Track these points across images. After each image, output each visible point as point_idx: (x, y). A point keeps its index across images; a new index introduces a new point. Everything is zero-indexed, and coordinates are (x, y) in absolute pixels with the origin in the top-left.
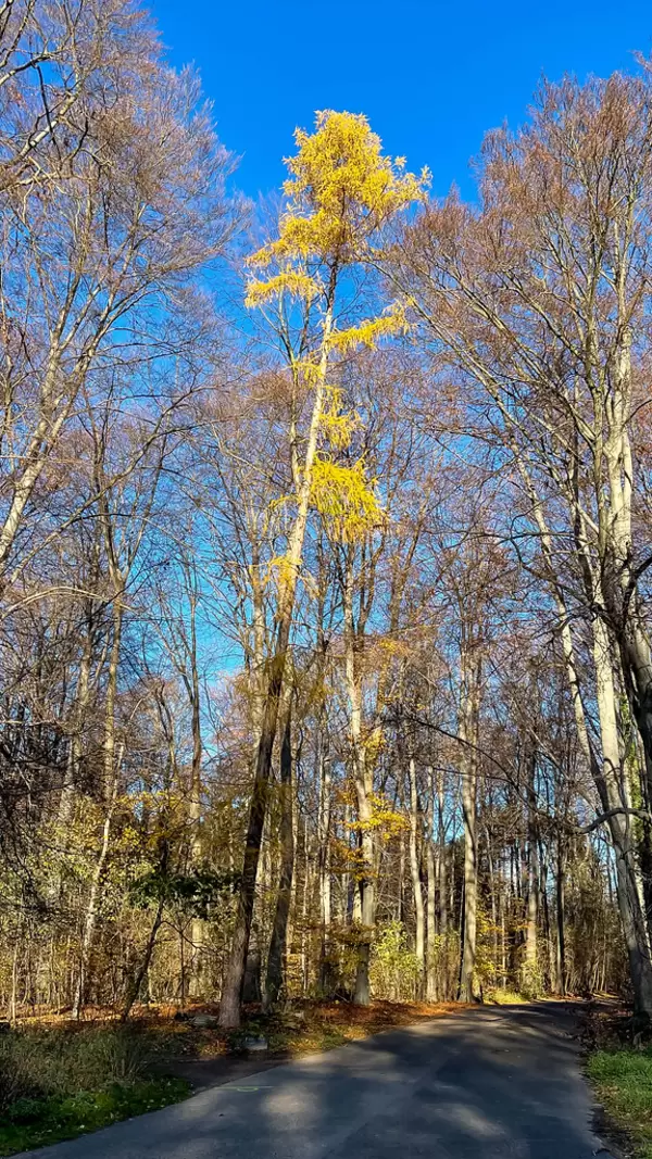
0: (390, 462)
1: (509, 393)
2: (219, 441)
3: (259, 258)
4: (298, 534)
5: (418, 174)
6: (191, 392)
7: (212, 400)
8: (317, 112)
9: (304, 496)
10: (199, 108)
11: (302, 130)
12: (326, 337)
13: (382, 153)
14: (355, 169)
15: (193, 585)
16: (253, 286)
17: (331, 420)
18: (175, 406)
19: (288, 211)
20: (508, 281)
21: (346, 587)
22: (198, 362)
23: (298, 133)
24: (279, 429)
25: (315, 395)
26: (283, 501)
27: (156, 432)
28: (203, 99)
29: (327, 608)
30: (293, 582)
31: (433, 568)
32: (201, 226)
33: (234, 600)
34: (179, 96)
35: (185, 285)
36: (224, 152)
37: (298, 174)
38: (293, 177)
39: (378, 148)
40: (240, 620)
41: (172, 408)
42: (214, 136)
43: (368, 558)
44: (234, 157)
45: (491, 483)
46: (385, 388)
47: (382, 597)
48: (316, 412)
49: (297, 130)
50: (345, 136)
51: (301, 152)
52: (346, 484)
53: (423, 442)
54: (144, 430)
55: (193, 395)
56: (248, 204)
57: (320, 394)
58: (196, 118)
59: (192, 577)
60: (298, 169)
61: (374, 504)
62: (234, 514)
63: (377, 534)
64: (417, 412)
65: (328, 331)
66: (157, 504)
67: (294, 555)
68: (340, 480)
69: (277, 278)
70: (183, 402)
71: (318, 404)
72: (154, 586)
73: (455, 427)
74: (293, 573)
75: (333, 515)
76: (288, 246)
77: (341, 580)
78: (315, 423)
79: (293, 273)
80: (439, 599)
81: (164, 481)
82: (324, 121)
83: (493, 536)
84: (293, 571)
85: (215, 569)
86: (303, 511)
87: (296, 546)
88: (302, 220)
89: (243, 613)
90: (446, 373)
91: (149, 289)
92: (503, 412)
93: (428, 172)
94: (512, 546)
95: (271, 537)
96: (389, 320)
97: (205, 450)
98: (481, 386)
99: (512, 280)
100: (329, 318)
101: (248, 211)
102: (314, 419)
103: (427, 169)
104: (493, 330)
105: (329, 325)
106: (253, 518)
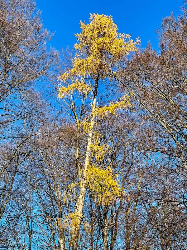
0: (123, 165)
1: (178, 133)
2: (43, 158)
3: (64, 76)
4: (80, 201)
5: (135, 40)
6: (31, 136)
7: (40, 139)
8: (90, 14)
9: (83, 183)
10: (35, 14)
11: (83, 22)
12: (93, 110)
13: (117, 31)
14: (108, 39)
15: (30, 227)
16: (61, 89)
17: (96, 148)
18: (23, 142)
19: (76, 56)
20: (174, 83)
21: (104, 227)
22: (34, 122)
23: (82, 24)
24: (71, 151)
25: (88, 136)
26: (73, 185)
27: (14, 154)
28: (37, 10)
29: (95, 238)
30: (78, 226)
31: (146, 217)
32: (36, 63)
33: (50, 234)
34: (27, 9)
35: (29, 89)
36: (47, 32)
37: (81, 40)
38: (79, 42)
39: (116, 29)
40: (53, 245)
41: (22, 143)
42: (42, 25)
43: (114, 212)
44: (51, 34)
45: (172, 175)
46: (120, 132)
47: (121, 231)
48: (89, 144)
49: (81, 22)
50: (102, 25)
51: (82, 32)
52: (104, 177)
53: (138, 155)
54: (9, 154)
55: (32, 137)
56: (57, 52)
57: (91, 135)
58: (34, 18)
59: (30, 222)
60: (81, 39)
61: (116, 186)
62: (50, 191)
63: (118, 201)
64: (135, 142)
65: (94, 107)
66: (14, 188)
67: (79, 212)
68: (100, 175)
69: (72, 85)
70: (27, 140)
71: (90, 140)
72: (12, 229)
73: (153, 149)
74: (78, 221)
75: (98, 191)
76: (77, 71)
77: (101, 223)
78: (88, 148)
79: (79, 83)
80: (150, 234)
81: (18, 177)
82: (93, 18)
83: (174, 201)
84: (78, 220)
85: (41, 219)
86: (83, 190)
87: (80, 207)
88: (83, 60)
89: (54, 241)
90: (148, 124)
91: (13, 91)
92: (175, 141)
93: (139, 40)
94: (184, 206)
95: (67, 202)
96: (123, 102)
97: (37, 162)
98: (164, 130)
99: (176, 83)
100: (94, 102)
101: (57, 56)
102: (88, 147)
103: (138, 38)
104: (169, 104)
105: (94, 104)
106: (59, 193)
